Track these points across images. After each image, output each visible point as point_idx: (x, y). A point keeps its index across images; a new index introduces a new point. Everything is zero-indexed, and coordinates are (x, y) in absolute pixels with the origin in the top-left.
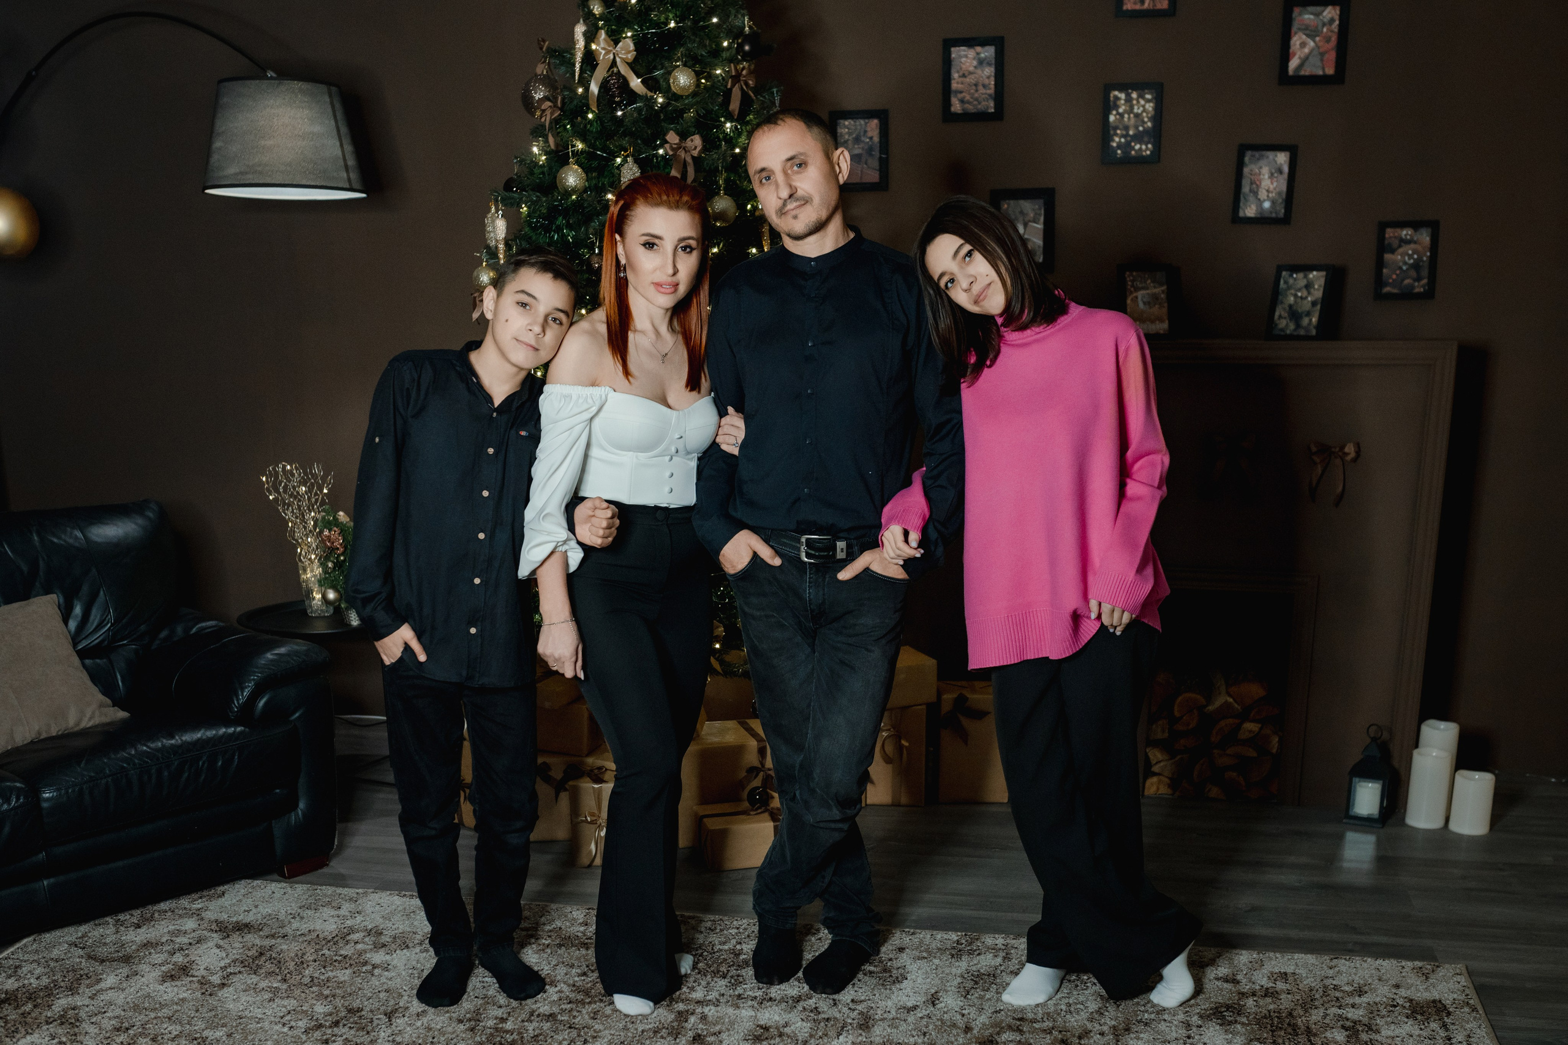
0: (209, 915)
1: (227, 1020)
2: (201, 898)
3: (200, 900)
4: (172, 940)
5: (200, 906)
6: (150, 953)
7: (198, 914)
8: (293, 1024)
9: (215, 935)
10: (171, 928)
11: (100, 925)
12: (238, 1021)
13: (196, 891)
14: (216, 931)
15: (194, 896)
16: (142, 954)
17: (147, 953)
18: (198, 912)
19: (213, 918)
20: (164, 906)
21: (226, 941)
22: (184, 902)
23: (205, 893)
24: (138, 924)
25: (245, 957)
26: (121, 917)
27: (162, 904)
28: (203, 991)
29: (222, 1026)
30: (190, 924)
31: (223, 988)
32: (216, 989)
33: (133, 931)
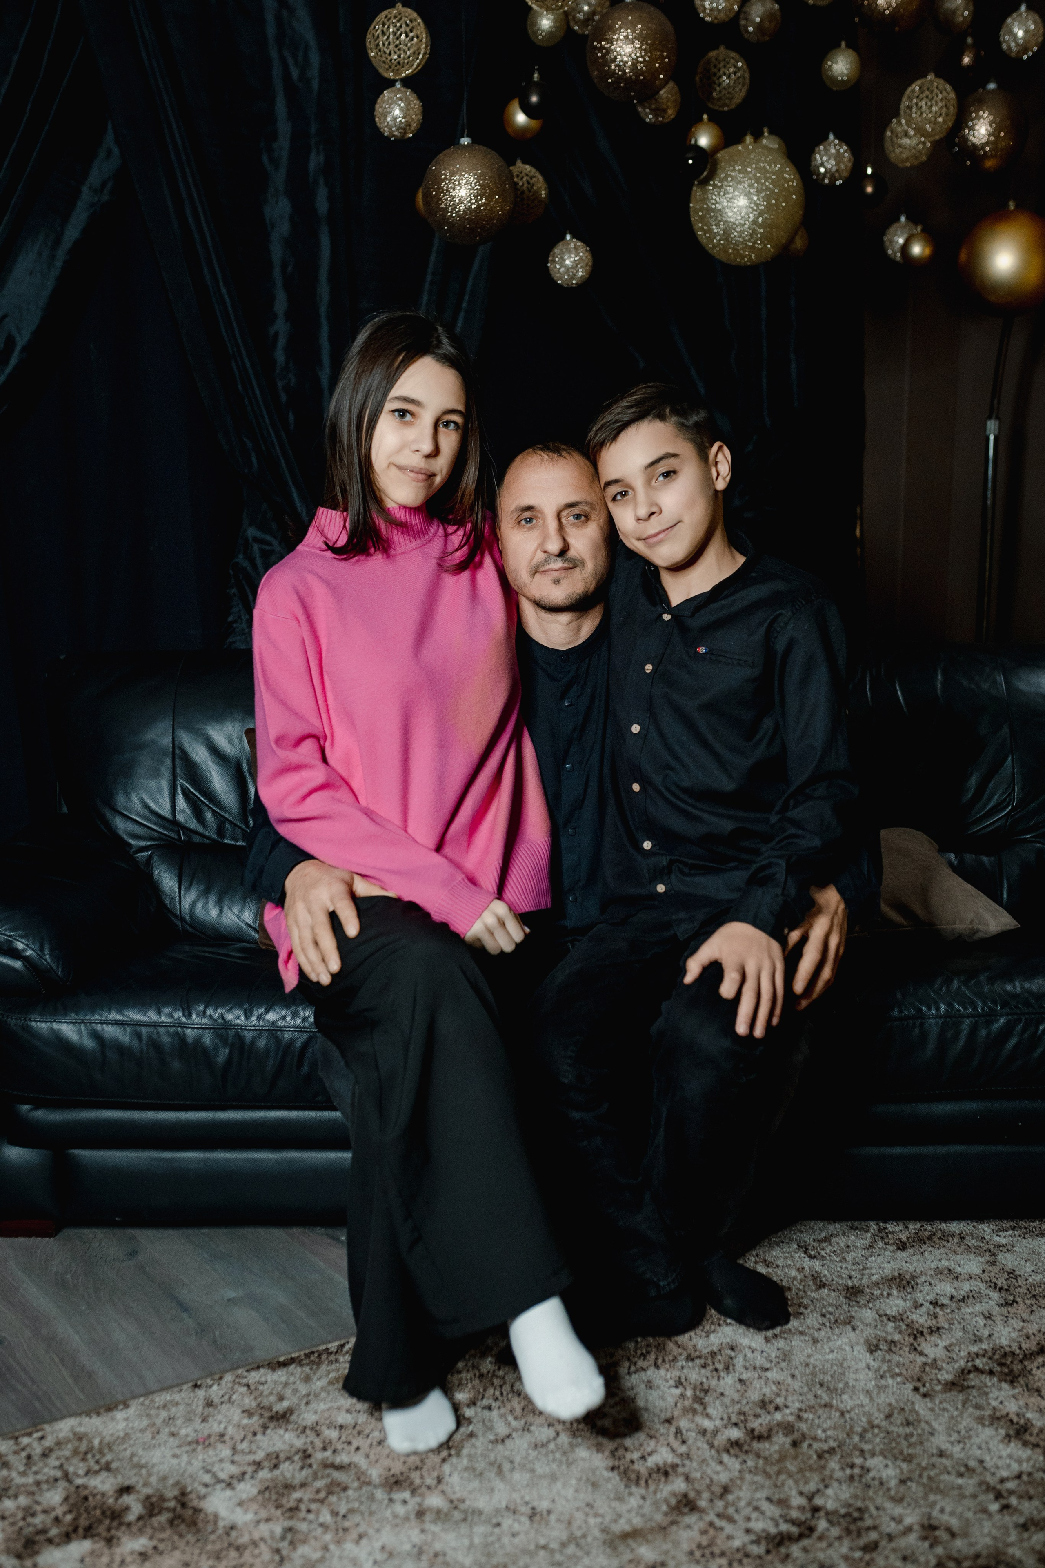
0: (1007, 1260)
1: (917, 1450)
2: (1014, 1229)
3: (1010, 1232)
4: (930, 1284)
5: (1003, 1241)
6: (889, 1295)
7: (992, 1253)
8: (1014, 1501)
9: (995, 1295)
10: (945, 1263)
11: (857, 1228)
12: (935, 1460)
13: (1010, 1218)
14: (1001, 1289)
15: (1007, 1224)
16: (879, 1292)
17: (885, 1293)
18: (995, 1251)
19: (1010, 1266)
20: (955, 1227)
21: (1004, 1311)
22: (986, 1229)
23: (1023, 1224)
24: (904, 1243)
25: (1015, 1347)
26: (890, 1227)
27: (955, 1224)
28: (919, 1385)
29: (904, 1460)
30: (972, 1265)
31: (950, 1390)
32: (939, 1388)
33: (892, 1252)
